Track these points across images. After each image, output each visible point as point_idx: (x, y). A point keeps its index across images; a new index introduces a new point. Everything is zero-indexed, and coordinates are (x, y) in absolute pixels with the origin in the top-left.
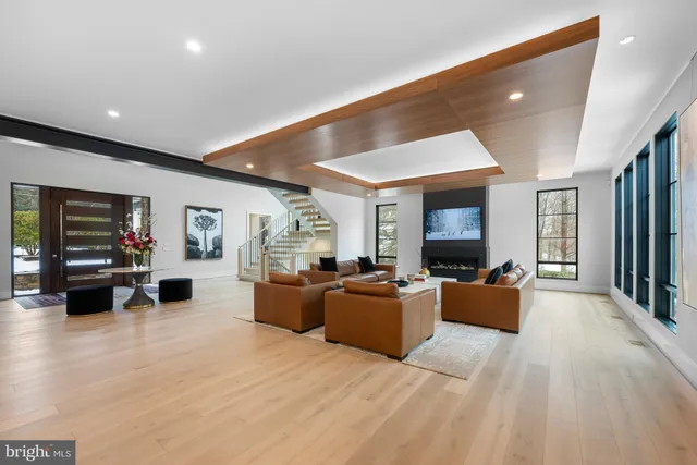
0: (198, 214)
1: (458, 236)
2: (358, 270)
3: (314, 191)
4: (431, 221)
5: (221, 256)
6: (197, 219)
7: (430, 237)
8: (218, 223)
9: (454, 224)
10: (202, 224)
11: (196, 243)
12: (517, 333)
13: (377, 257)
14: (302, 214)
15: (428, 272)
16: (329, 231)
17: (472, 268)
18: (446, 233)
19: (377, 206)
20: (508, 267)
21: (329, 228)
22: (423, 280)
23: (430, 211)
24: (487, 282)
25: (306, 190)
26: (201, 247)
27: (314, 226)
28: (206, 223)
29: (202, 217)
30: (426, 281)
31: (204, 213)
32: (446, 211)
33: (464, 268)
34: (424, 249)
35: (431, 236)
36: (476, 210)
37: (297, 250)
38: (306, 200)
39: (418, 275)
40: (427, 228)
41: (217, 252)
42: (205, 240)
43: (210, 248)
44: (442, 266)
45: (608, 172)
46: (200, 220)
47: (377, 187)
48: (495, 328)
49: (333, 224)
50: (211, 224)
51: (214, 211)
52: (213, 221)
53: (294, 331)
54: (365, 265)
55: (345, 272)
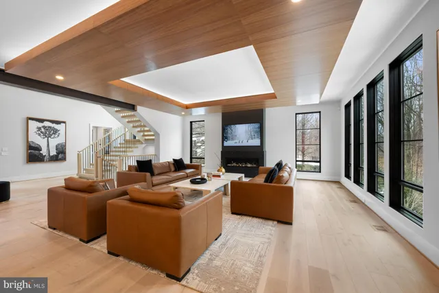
0: (40, 125)
1: (245, 144)
2: (173, 169)
3: (139, 108)
4: (227, 132)
5: (64, 159)
6: (39, 129)
7: (226, 144)
8: (62, 132)
9: (243, 135)
10: (45, 134)
11: (38, 149)
12: (291, 224)
13: (191, 158)
14: (134, 127)
15: (224, 170)
16: (153, 139)
17: (255, 166)
18: (238, 141)
19: (191, 122)
20: (280, 166)
21: (153, 137)
22: (219, 176)
23: (227, 125)
24: (266, 181)
25: (132, 107)
26: (44, 152)
27: (144, 135)
28: (49, 133)
29: (44, 127)
30: (222, 177)
31: (47, 124)
32: (238, 126)
33: (249, 165)
34: (223, 153)
35: (228, 143)
36: (257, 125)
37: (129, 154)
38: (134, 116)
39: (216, 173)
40: (224, 138)
41: (60, 156)
42: (48, 146)
43: (53, 152)
44: (235, 164)
45: (339, 102)
46: (43, 130)
47: (187, 107)
48: (274, 220)
49: (157, 134)
50: (54, 133)
51: (58, 123)
52: (56, 131)
53: (81, 240)
54: (178, 165)
55: (160, 171)
